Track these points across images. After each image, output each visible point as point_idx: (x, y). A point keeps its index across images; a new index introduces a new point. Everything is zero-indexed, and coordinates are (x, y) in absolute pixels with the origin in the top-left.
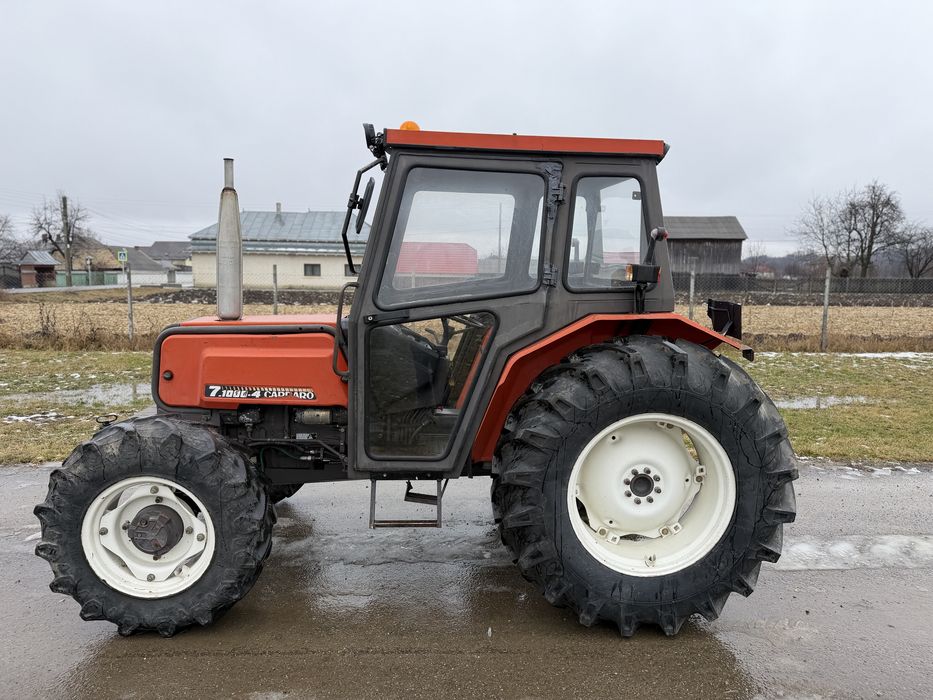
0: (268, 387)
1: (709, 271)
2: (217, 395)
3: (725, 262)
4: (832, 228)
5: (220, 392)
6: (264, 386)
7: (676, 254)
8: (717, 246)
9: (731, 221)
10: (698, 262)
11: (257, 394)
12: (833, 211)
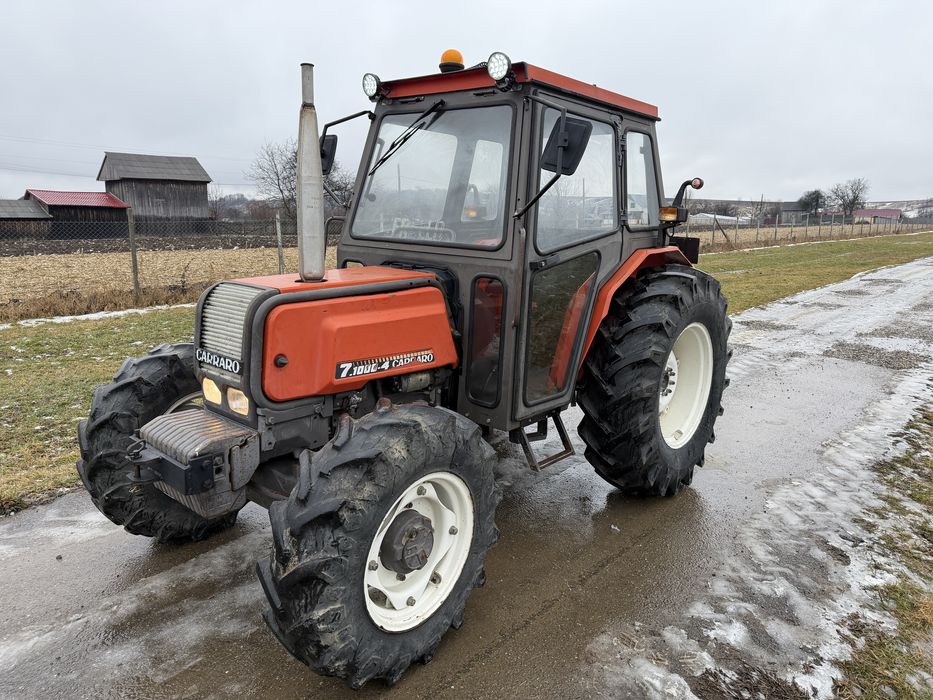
0: (396, 354)
1: (178, 214)
2: (348, 375)
3: (192, 205)
4: (285, 174)
5: (351, 371)
6: (392, 355)
7: (140, 196)
8: (182, 188)
9: (192, 162)
10: (166, 205)
11: (386, 366)
12: (284, 158)
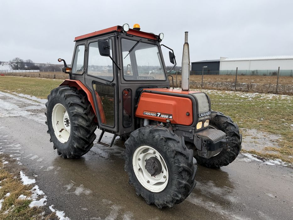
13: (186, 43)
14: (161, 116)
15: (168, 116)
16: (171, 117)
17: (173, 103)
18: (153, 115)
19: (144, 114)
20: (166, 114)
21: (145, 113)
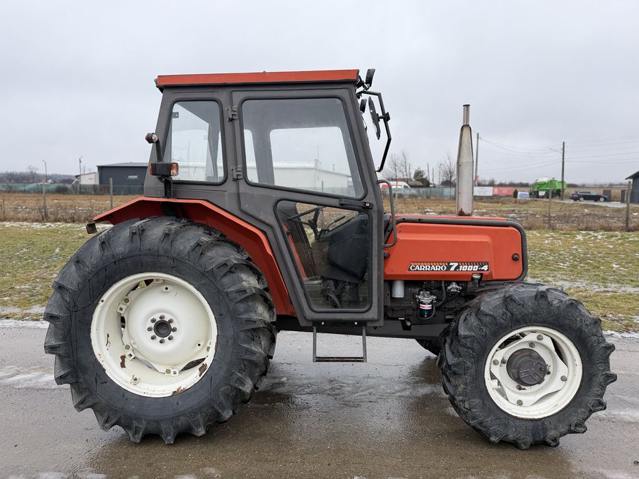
13: (466, 126)
14: (459, 268)
15: (477, 267)
16: (485, 268)
17: (485, 239)
18: (438, 268)
19: (409, 270)
20: (473, 264)
21: (413, 268)
